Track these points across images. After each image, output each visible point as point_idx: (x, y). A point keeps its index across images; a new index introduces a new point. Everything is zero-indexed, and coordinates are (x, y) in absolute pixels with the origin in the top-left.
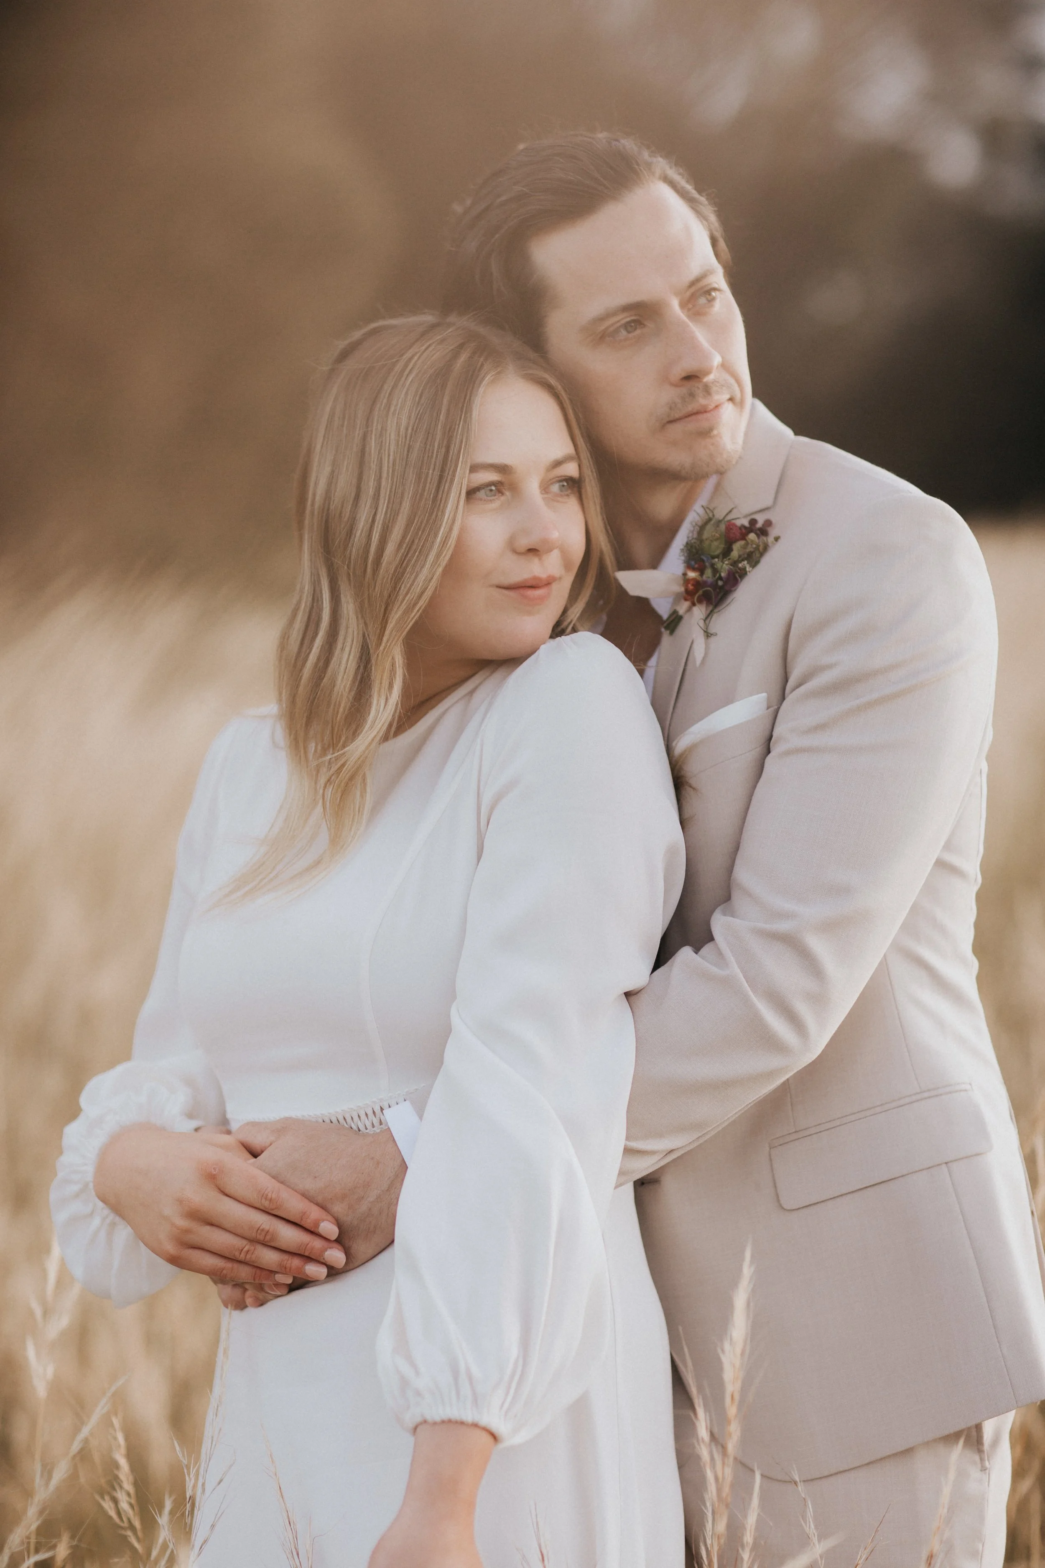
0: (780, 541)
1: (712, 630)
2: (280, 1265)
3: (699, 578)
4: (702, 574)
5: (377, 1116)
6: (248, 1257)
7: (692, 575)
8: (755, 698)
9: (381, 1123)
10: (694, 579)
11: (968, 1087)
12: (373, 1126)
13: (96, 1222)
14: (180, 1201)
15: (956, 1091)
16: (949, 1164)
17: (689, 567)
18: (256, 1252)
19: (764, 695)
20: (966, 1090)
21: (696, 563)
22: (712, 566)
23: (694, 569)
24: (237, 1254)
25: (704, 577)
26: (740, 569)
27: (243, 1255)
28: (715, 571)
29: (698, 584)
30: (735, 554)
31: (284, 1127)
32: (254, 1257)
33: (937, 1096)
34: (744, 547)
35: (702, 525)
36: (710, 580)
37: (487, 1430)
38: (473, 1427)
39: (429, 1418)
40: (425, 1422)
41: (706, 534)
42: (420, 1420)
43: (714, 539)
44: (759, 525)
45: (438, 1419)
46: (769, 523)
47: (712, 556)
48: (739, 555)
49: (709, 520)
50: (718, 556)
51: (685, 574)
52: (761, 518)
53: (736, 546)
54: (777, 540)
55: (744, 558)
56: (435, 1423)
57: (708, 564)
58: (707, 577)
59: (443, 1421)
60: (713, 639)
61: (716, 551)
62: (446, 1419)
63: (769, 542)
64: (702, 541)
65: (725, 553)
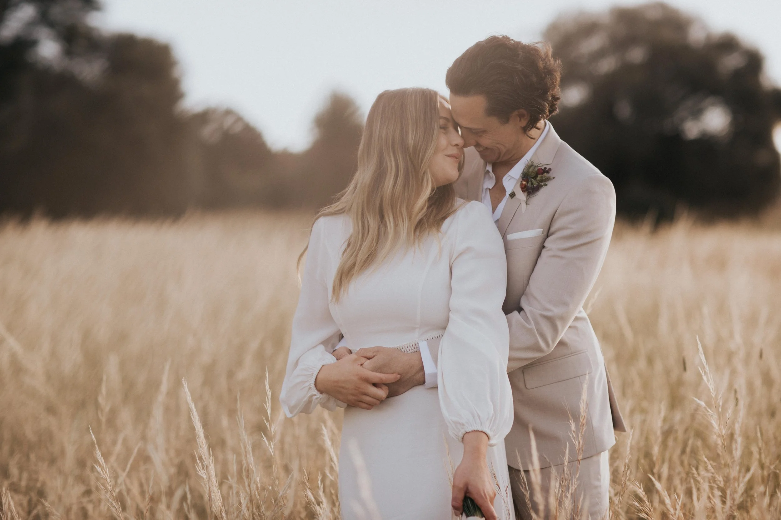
0: (554, 179)
1: (528, 203)
3: (526, 184)
4: (527, 183)
5: (414, 347)
7: (524, 182)
8: (539, 230)
9: (417, 347)
10: (525, 184)
11: (586, 351)
12: (410, 350)
15: (582, 353)
16: (580, 377)
17: (523, 180)
19: (542, 229)
20: (585, 352)
21: (526, 179)
22: (531, 181)
23: (525, 181)
25: (528, 185)
28: (532, 184)
29: (525, 186)
30: (538, 178)
33: (576, 355)
34: (542, 177)
35: (530, 166)
36: (530, 186)
37: (485, 433)
38: (481, 432)
39: (468, 431)
40: (466, 432)
41: (531, 170)
42: (464, 432)
43: (532, 172)
44: (547, 169)
45: (470, 431)
46: (550, 169)
47: (531, 178)
48: (540, 179)
49: (532, 165)
50: (533, 178)
51: (522, 182)
52: (548, 167)
53: (539, 176)
54: (554, 178)
55: (541, 181)
56: (470, 432)
57: (530, 180)
58: (529, 185)
59: (472, 431)
60: (528, 205)
61: (533, 176)
62: (473, 430)
63: (551, 178)
64: (529, 172)
65: (535, 177)
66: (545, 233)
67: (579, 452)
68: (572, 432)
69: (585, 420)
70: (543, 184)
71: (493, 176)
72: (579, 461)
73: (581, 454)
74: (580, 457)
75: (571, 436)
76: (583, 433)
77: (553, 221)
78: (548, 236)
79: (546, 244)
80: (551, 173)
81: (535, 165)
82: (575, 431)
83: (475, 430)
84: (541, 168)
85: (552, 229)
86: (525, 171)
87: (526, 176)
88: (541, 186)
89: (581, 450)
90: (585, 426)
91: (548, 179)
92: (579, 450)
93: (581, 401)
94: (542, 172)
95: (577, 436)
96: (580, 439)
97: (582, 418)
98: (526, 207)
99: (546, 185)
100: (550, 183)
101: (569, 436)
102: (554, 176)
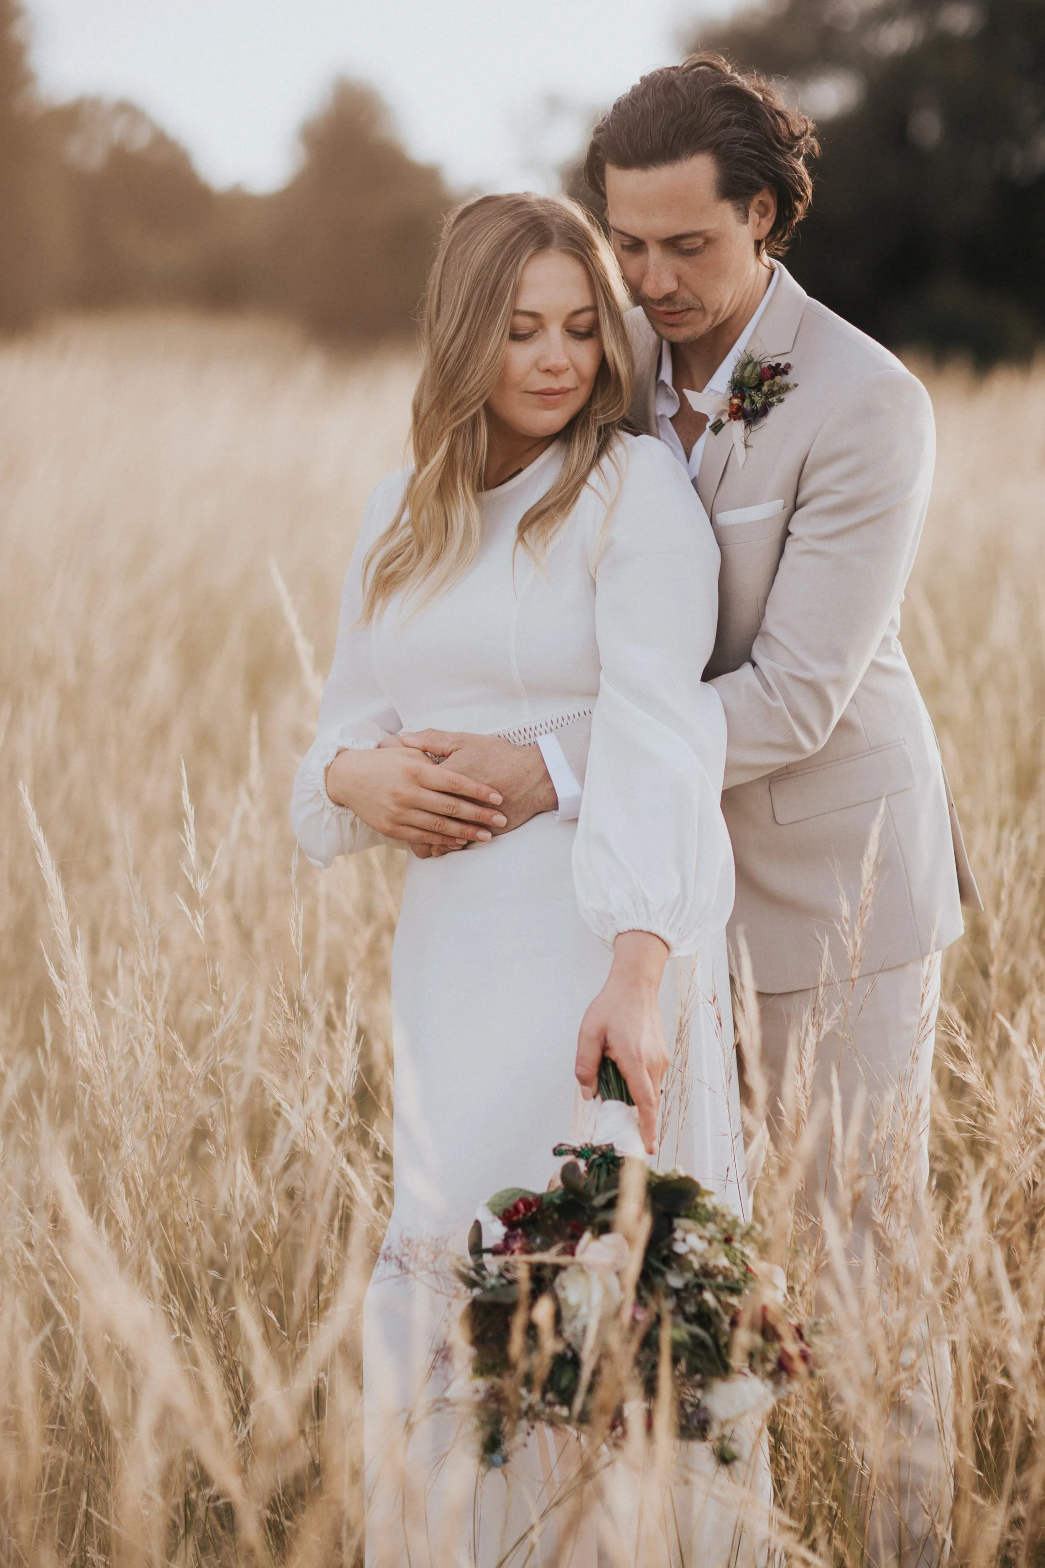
0: (798, 387)
1: (749, 444)
2: (462, 833)
3: (740, 404)
4: (743, 401)
6: (440, 828)
7: (736, 401)
8: (776, 502)
11: (904, 741)
13: (327, 815)
14: (395, 794)
15: (894, 746)
16: (888, 797)
17: (734, 395)
18: (445, 825)
19: (783, 499)
20: (900, 745)
21: (739, 392)
22: (750, 396)
23: (738, 397)
24: (433, 827)
25: (745, 404)
26: (769, 402)
27: (437, 827)
28: (753, 402)
29: (740, 407)
30: (765, 388)
31: (462, 740)
32: (444, 828)
33: (881, 751)
34: (773, 385)
35: (747, 362)
36: (749, 408)
37: (658, 937)
38: (647, 934)
39: (621, 931)
40: (619, 934)
41: (747, 373)
42: (616, 934)
43: (750, 377)
44: (782, 367)
45: (626, 930)
46: (788, 366)
47: (750, 388)
48: (769, 390)
49: (750, 362)
50: (754, 388)
51: (730, 399)
52: (783, 361)
53: (766, 383)
54: (796, 385)
55: (772, 393)
56: (625, 932)
57: (747, 395)
58: (747, 404)
59: (629, 931)
60: (750, 449)
61: (753, 385)
62: (631, 929)
63: (790, 386)
64: (743, 378)
65: (758, 387)
66: (790, 505)
67: (853, 962)
68: (843, 921)
69: (870, 898)
70: (774, 399)
71: (673, 393)
72: (853, 981)
73: (857, 966)
74: (856, 973)
75: (839, 928)
76: (864, 924)
77: (802, 478)
78: (796, 508)
79: (791, 529)
80: (791, 373)
81: (755, 360)
82: (849, 918)
83: (636, 928)
84: (770, 365)
85: (801, 497)
86: (735, 375)
87: (738, 386)
88: (772, 405)
89: (857, 959)
90: (868, 910)
91: (786, 388)
92: (853, 959)
93: (865, 859)
94: (771, 375)
95: (852, 929)
96: (856, 937)
97: (864, 893)
98: (746, 453)
99: (781, 401)
100: (789, 397)
101: (835, 928)
102: (796, 383)
